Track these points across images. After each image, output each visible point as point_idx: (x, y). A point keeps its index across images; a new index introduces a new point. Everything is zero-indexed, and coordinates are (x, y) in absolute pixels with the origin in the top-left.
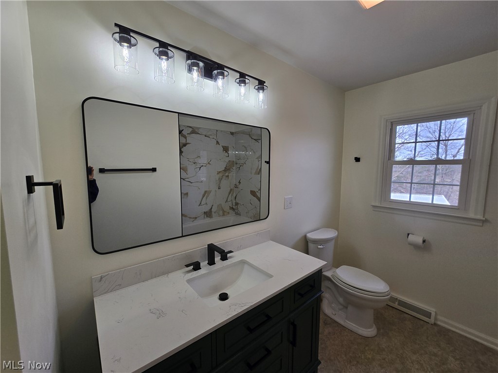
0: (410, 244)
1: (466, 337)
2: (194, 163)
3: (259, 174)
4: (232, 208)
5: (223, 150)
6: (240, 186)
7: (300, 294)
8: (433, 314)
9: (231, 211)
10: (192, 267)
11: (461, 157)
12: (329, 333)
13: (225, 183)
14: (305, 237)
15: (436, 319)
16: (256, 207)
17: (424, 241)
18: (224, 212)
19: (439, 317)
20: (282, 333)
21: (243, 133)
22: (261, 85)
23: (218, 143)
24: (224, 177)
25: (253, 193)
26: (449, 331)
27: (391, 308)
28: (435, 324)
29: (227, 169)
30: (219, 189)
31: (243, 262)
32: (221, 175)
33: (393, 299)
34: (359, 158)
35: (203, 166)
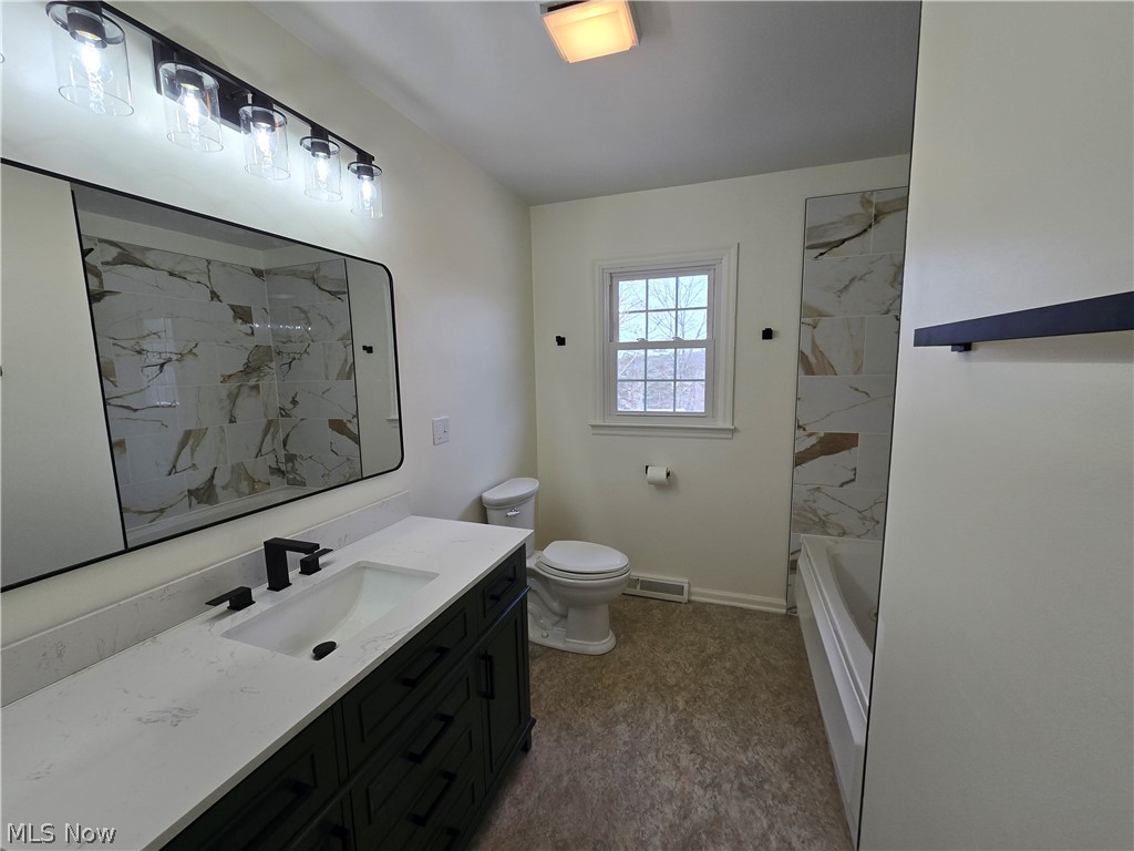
0: (650, 483)
1: (724, 606)
2: (139, 352)
3: (349, 378)
4: (278, 471)
5: (235, 318)
6: (297, 412)
7: (493, 597)
8: (686, 586)
9: (275, 479)
10: (227, 604)
11: (703, 336)
12: (542, 671)
13: (249, 407)
14: (480, 499)
15: (690, 594)
16: (348, 459)
17: (668, 474)
18: (252, 481)
19: (694, 589)
20: (468, 679)
21: (294, 273)
22: (365, 163)
23: (214, 296)
24: (245, 391)
25: (338, 426)
26: (706, 604)
27: (631, 598)
28: (689, 601)
29: (249, 369)
30: (231, 422)
31: (361, 568)
32: (234, 384)
33: (634, 582)
34: (564, 339)
35: (170, 360)
